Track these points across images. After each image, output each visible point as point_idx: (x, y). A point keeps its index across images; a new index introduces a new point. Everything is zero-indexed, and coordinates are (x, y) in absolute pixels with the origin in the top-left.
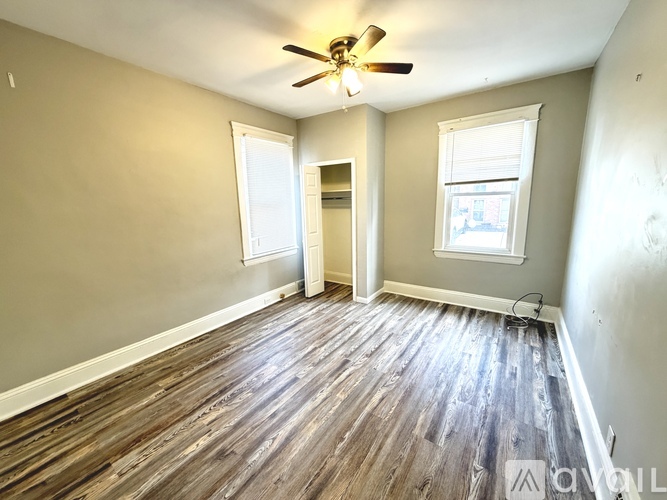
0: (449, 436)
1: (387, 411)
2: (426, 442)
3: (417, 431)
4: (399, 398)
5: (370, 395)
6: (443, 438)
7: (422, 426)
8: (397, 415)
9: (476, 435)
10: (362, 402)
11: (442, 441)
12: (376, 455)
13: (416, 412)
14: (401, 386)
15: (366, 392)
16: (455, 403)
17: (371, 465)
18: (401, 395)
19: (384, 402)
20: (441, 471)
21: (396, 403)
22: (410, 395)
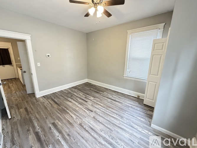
0: (50, 128)
1: (67, 117)
2: (53, 122)
3: (57, 121)
4: (70, 120)
5: (75, 114)
6: (51, 126)
7: (58, 123)
8: (65, 118)
9: (45, 136)
10: (73, 112)
11: (50, 125)
12: (58, 112)
13: (62, 123)
14: (74, 123)
15: (76, 114)
16: (58, 136)
17: (57, 111)
18: (71, 121)
19: (71, 117)
20: (45, 122)
21: (68, 119)
22: (69, 124)
